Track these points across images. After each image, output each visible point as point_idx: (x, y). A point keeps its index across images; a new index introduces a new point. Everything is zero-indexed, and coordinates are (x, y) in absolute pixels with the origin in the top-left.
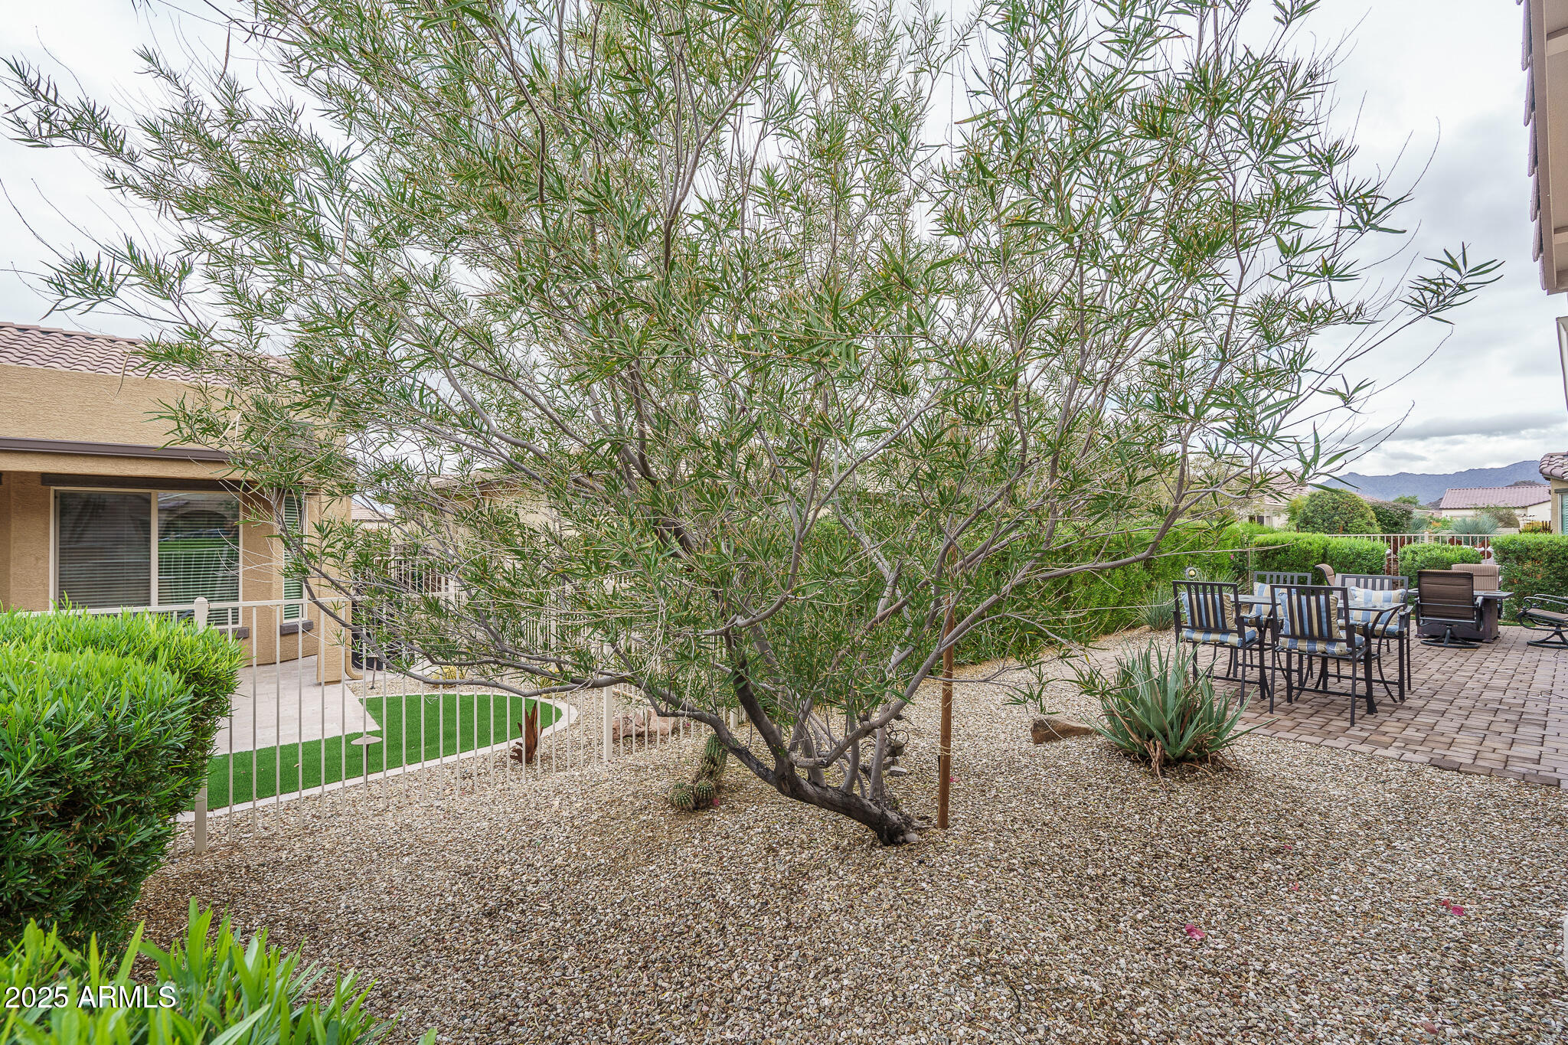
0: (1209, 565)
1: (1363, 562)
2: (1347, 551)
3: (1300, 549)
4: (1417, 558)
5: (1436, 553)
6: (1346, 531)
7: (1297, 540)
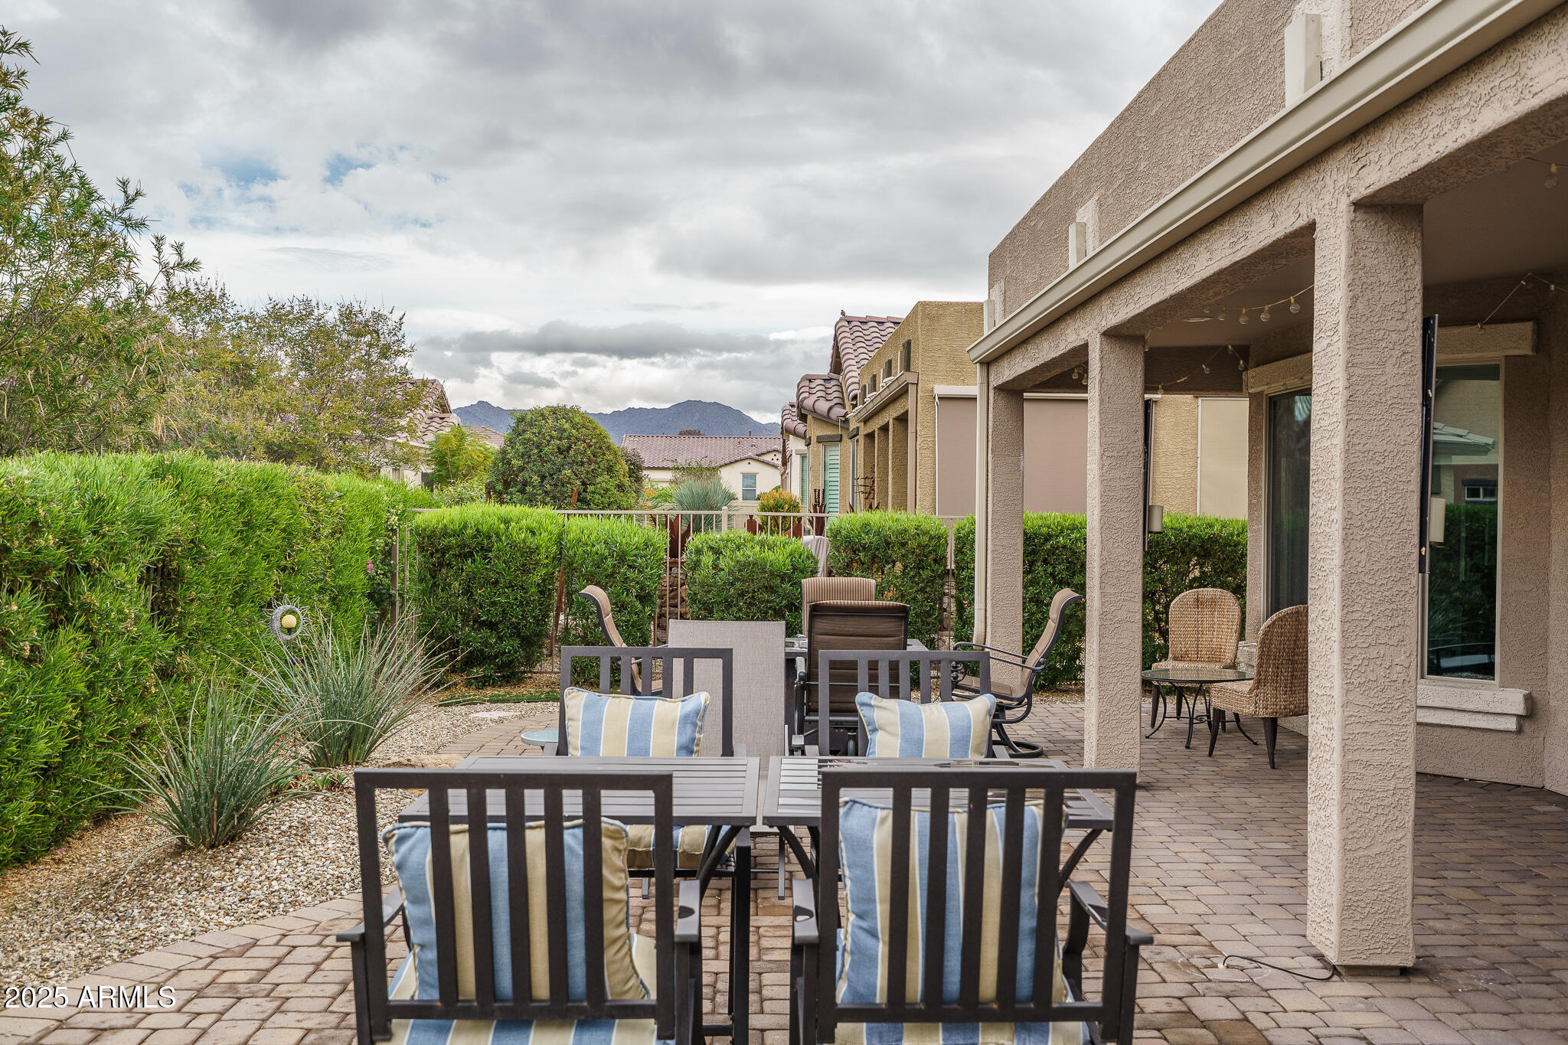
0: (322, 590)
1: (631, 574)
2: (600, 548)
3: (513, 545)
4: (722, 564)
5: (752, 553)
6: (583, 502)
7: (507, 522)
